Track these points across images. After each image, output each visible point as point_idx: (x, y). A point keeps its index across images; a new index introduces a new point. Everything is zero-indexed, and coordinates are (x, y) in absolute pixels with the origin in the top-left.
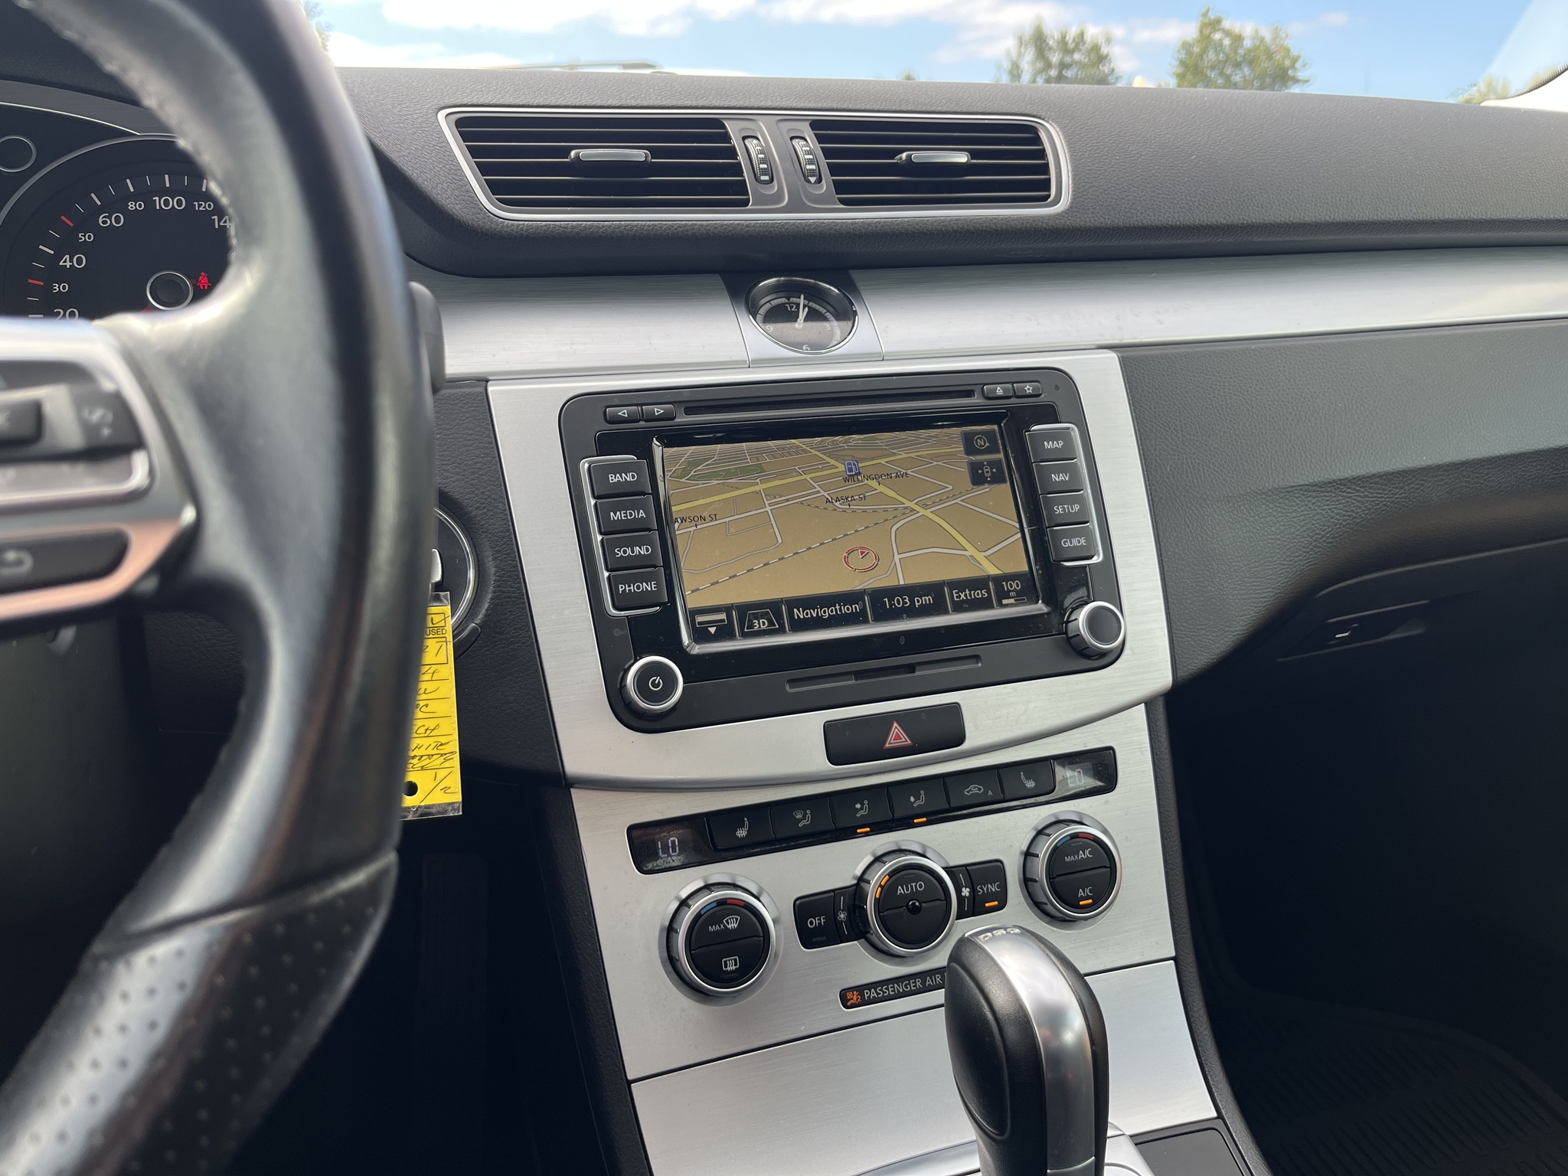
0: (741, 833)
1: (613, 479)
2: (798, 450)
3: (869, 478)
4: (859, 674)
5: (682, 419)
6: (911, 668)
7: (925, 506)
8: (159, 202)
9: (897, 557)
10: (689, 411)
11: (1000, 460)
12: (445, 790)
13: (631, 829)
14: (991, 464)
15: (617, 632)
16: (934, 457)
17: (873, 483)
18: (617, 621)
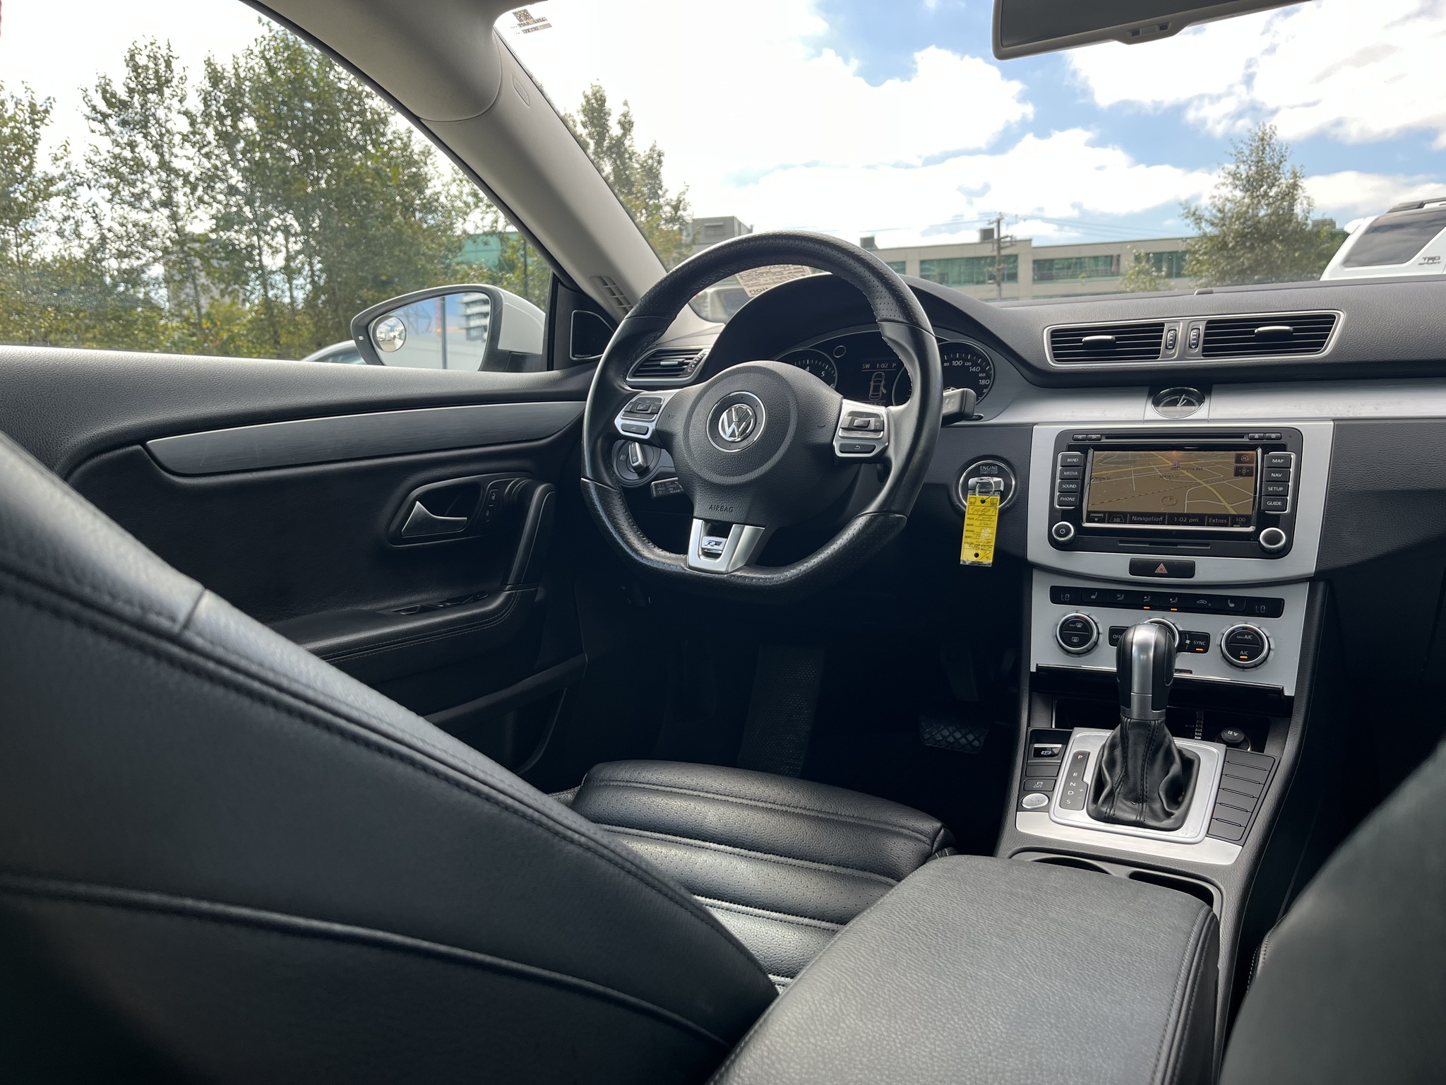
0: (1093, 597)
1: (1069, 460)
2: (1153, 455)
3: (1183, 469)
4: (1151, 543)
5: (1104, 440)
6: (1176, 544)
7: (1207, 483)
8: (954, 363)
9: (1186, 502)
10: (1107, 438)
11: (1252, 467)
12: (987, 558)
13: (1052, 587)
14: (1247, 468)
15: (1056, 514)
16: (1217, 463)
17: (1185, 472)
18: (1057, 510)
